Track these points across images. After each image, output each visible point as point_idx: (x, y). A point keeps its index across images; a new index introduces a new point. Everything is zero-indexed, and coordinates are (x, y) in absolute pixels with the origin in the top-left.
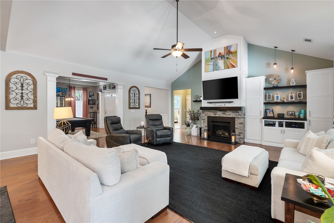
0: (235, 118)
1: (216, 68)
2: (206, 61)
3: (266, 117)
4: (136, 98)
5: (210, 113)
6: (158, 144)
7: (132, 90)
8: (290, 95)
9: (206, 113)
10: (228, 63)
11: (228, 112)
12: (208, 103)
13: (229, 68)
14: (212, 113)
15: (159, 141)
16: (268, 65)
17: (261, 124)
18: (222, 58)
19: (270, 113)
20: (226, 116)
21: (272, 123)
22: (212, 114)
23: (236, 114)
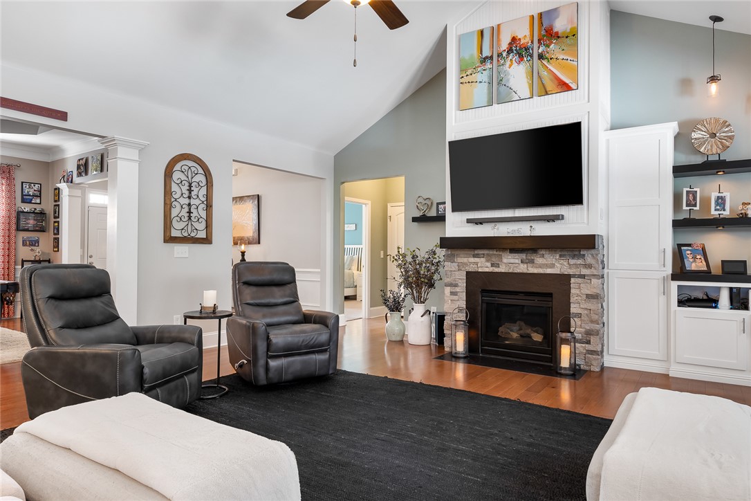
0: (569, 277)
1: (499, 94)
2: (463, 69)
3: (680, 273)
4: (197, 202)
5: (477, 260)
6: (275, 380)
7: (178, 167)
9: (460, 260)
10: (545, 74)
11: (543, 256)
12: (469, 221)
13: (547, 94)
14: (483, 260)
15: (280, 370)
16: (686, 85)
17: (663, 299)
18: (521, 57)
19: (694, 258)
20: (535, 271)
22: (482, 264)
23: (572, 262)
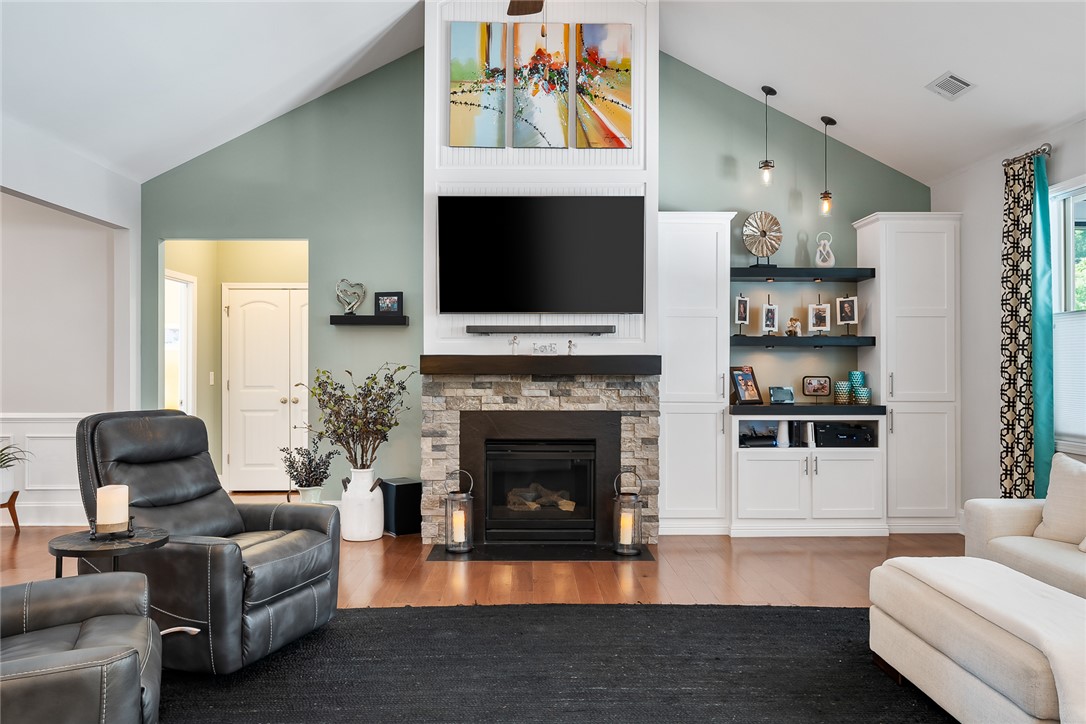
0: (618, 415)
1: (517, 133)
2: (456, 80)
5: (479, 392)
8: (815, 306)
9: (449, 392)
10: (586, 116)
11: (583, 385)
12: (471, 330)
13: (589, 146)
14: (489, 392)
15: (266, 630)
16: (729, 163)
18: (551, 83)
19: (746, 384)
20: (571, 407)
21: (761, 431)
22: (489, 399)
23: (624, 393)
